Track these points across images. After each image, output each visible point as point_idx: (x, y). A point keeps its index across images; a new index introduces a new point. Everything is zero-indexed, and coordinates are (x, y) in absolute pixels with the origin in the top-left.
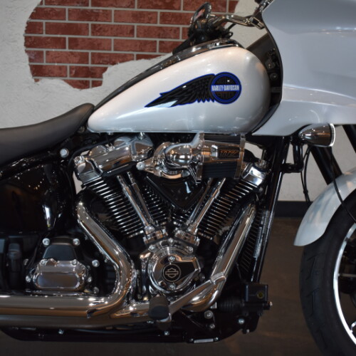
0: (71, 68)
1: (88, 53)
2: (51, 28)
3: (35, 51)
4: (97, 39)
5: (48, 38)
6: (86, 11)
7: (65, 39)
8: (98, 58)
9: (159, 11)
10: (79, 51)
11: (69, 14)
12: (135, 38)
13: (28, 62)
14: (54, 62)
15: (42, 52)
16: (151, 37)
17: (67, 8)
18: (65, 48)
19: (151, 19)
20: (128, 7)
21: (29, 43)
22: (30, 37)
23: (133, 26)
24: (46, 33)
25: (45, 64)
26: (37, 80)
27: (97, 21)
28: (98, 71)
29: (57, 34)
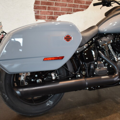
0: (48, 16)
1: (53, 12)
2: (42, 3)
3: (37, 11)
4: (56, 7)
5: (41, 6)
7: (46, 7)
8: (56, 13)
10: (50, 11)
12: (67, 7)
13: (34, 14)
14: (42, 14)
15: (39, 11)
16: (71, 7)
18: (46, 10)
19: (72, 1)
21: (35, 8)
22: (36, 6)
23: (67, 4)
24: (41, 5)
25: (39, 15)
26: (37, 20)
27: (56, 1)
28: (56, 18)
29: (44, 5)
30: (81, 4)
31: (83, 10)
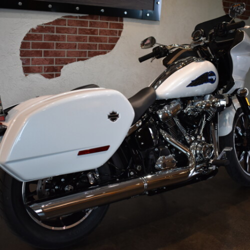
0: (45, 67)
1: (53, 59)
2: (34, 46)
3: (25, 59)
4: (58, 51)
5: (33, 51)
6: (53, 35)
7: (42, 51)
8: (59, 61)
9: (88, 36)
10: (49, 58)
11: (45, 38)
12: (77, 50)
13: (21, 65)
14: (36, 65)
15: (29, 59)
16: (84, 49)
17: (43, 34)
18: (41, 56)
19: (85, 39)
20: (74, 34)
21: (23, 54)
22: (23, 51)
23: (76, 44)
24: (32, 48)
25: (31, 66)
26: (26, 75)
27: (59, 41)
28: (59, 68)
29: (37, 48)
30: (101, 42)
31: (105, 53)
